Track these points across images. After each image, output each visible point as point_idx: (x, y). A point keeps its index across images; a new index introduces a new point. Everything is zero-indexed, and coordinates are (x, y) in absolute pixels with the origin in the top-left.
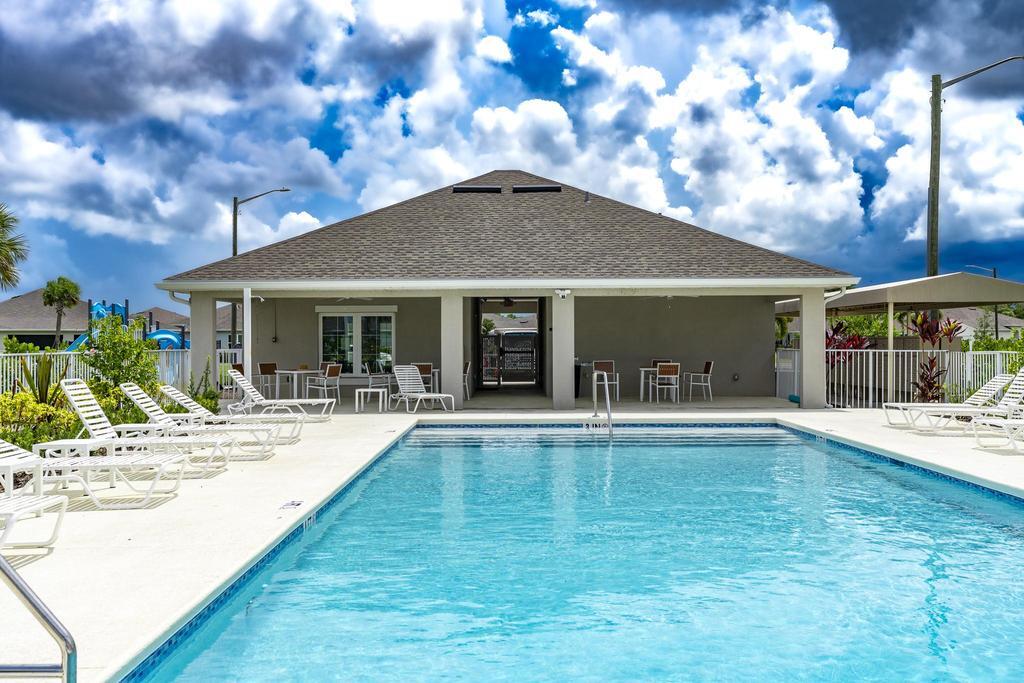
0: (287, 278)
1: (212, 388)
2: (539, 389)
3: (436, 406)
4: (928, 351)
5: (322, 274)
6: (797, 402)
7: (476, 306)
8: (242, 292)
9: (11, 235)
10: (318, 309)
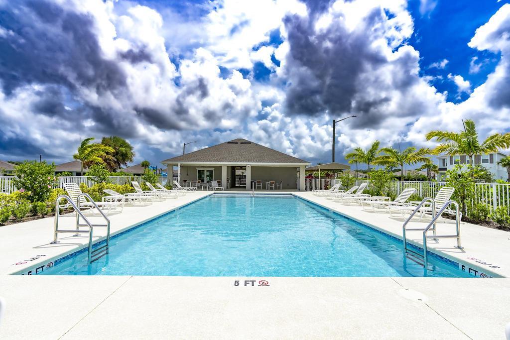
0: (188, 161)
1: (171, 185)
2: (243, 187)
3: (220, 190)
4: (327, 179)
5: (196, 161)
6: (299, 190)
7: (233, 169)
8: (178, 164)
9: (132, 151)
10: (197, 168)
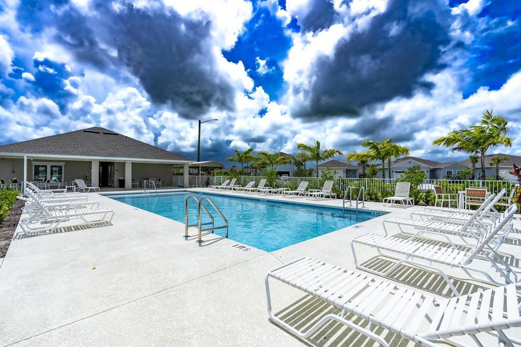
6: (182, 187)
8: (23, 157)
10: (32, 162)
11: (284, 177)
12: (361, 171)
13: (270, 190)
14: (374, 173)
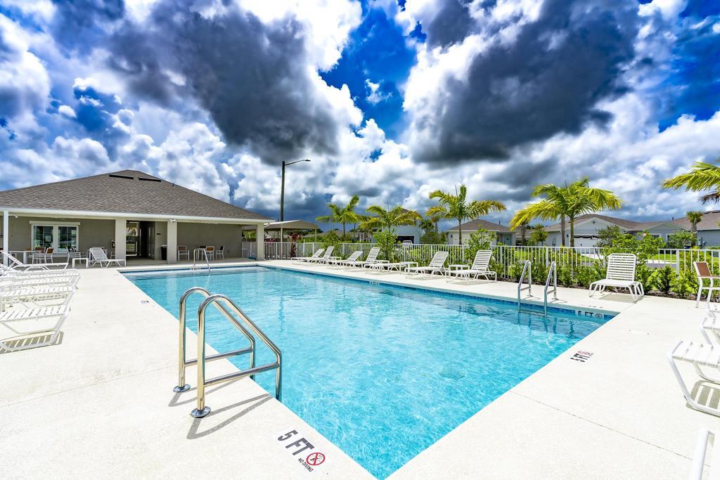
6: (254, 259)
8: (3, 213)
10: (31, 222)
11: (406, 244)
12: (518, 236)
13: (385, 265)
14: (541, 239)
